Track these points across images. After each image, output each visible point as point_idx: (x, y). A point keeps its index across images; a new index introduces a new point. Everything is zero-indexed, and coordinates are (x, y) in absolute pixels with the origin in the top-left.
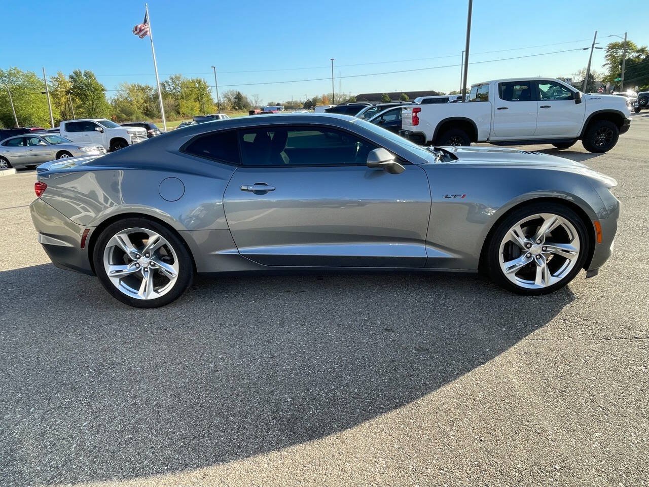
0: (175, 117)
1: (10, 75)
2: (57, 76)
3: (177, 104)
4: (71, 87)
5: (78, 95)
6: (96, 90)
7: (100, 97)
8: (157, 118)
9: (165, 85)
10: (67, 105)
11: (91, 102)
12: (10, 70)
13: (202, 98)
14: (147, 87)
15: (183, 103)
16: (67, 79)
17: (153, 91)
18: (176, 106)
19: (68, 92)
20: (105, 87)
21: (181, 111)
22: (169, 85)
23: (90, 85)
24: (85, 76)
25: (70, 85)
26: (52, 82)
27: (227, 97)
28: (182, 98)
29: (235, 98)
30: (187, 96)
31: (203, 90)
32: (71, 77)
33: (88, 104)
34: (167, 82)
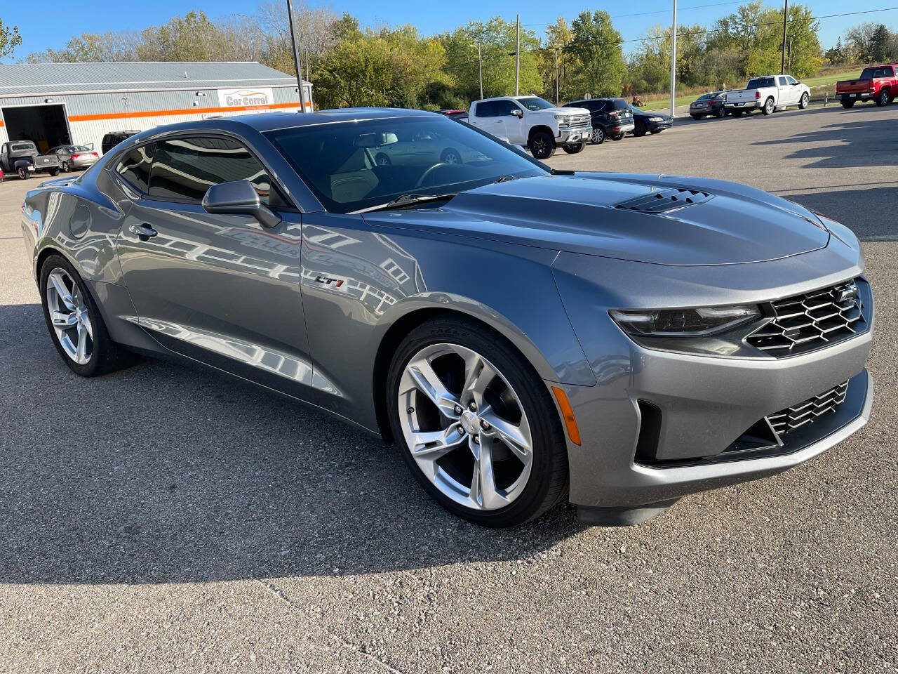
0: (735, 82)
1: (490, 28)
2: (555, 24)
3: (742, 56)
4: (573, 40)
5: (579, 52)
6: (606, 41)
7: (611, 54)
8: (700, 85)
9: (727, 23)
10: (563, 69)
11: (596, 63)
12: (491, 22)
13: (796, 43)
14: (696, 31)
15: (756, 55)
16: (569, 27)
17: (705, 35)
18: (741, 62)
19: (567, 49)
20: (623, 36)
21: (748, 70)
22: (736, 23)
23: (600, 34)
24: (595, 20)
25: (571, 37)
26: (549, 33)
27: (854, 38)
28: (756, 44)
29: (873, 39)
30: (766, 40)
31: (802, 27)
32: (576, 24)
33: (591, 66)
34: (732, 18)
